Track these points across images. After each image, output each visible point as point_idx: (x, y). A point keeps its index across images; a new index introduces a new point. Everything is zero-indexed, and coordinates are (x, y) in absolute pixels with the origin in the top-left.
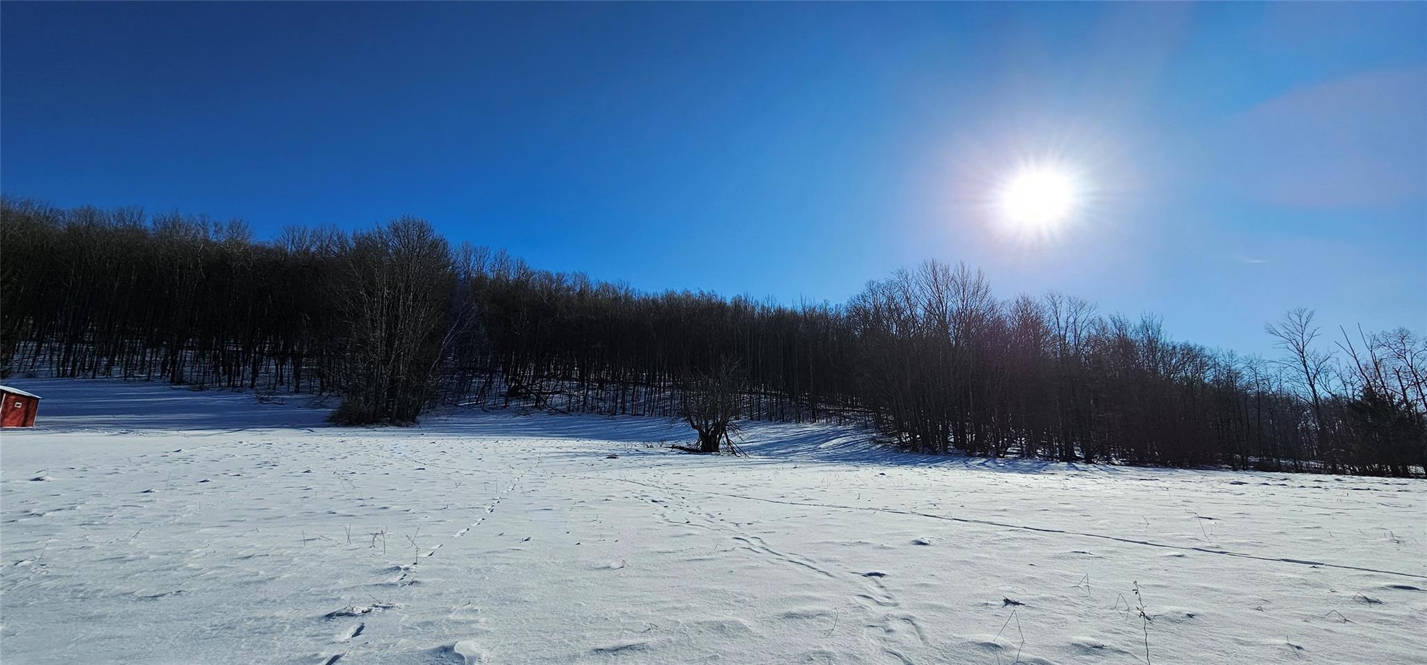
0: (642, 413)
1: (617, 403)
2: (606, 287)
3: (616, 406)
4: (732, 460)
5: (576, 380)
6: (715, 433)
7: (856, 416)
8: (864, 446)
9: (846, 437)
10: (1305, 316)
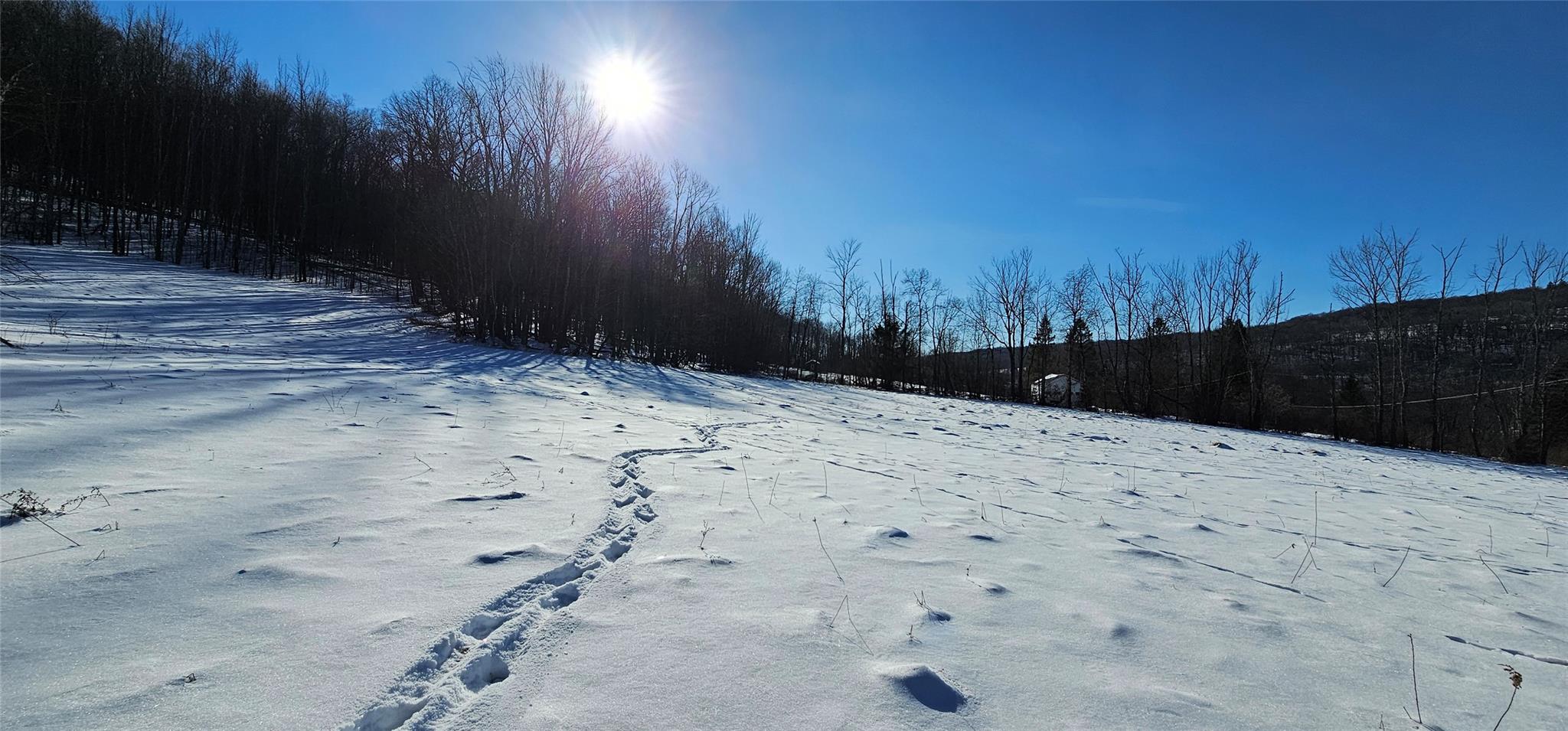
7: (380, 280)
8: (391, 325)
9: (355, 311)
10: (854, 246)
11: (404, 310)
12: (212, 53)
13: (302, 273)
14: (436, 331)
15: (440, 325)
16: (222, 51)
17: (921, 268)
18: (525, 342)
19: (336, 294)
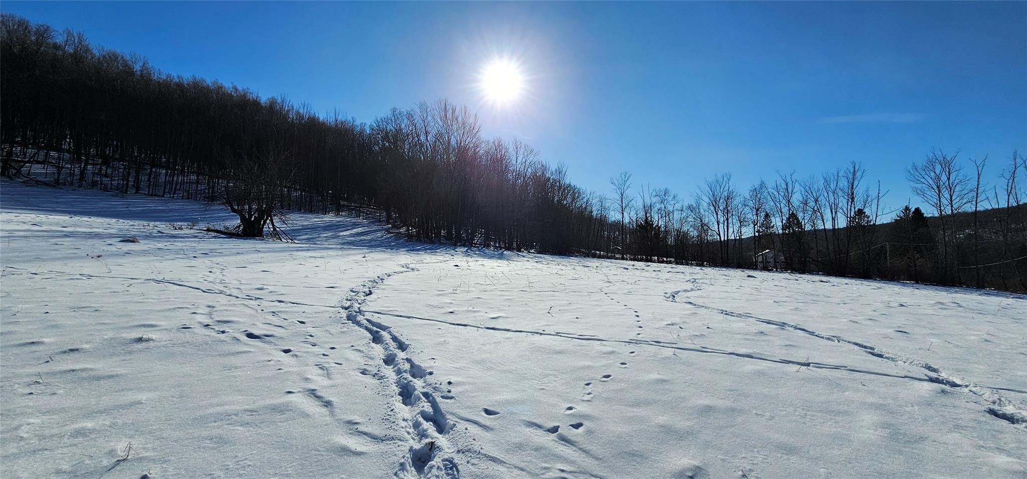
0: (162, 194)
1: (128, 181)
2: (113, 58)
3: (127, 184)
4: (278, 245)
5: (68, 151)
6: (258, 220)
7: (370, 212)
8: (379, 234)
9: (364, 228)
10: (627, 176)
11: (384, 227)
12: (301, 111)
13: (338, 210)
14: (398, 236)
15: (400, 233)
16: (306, 111)
17: (665, 187)
18: (439, 241)
19: (353, 220)
